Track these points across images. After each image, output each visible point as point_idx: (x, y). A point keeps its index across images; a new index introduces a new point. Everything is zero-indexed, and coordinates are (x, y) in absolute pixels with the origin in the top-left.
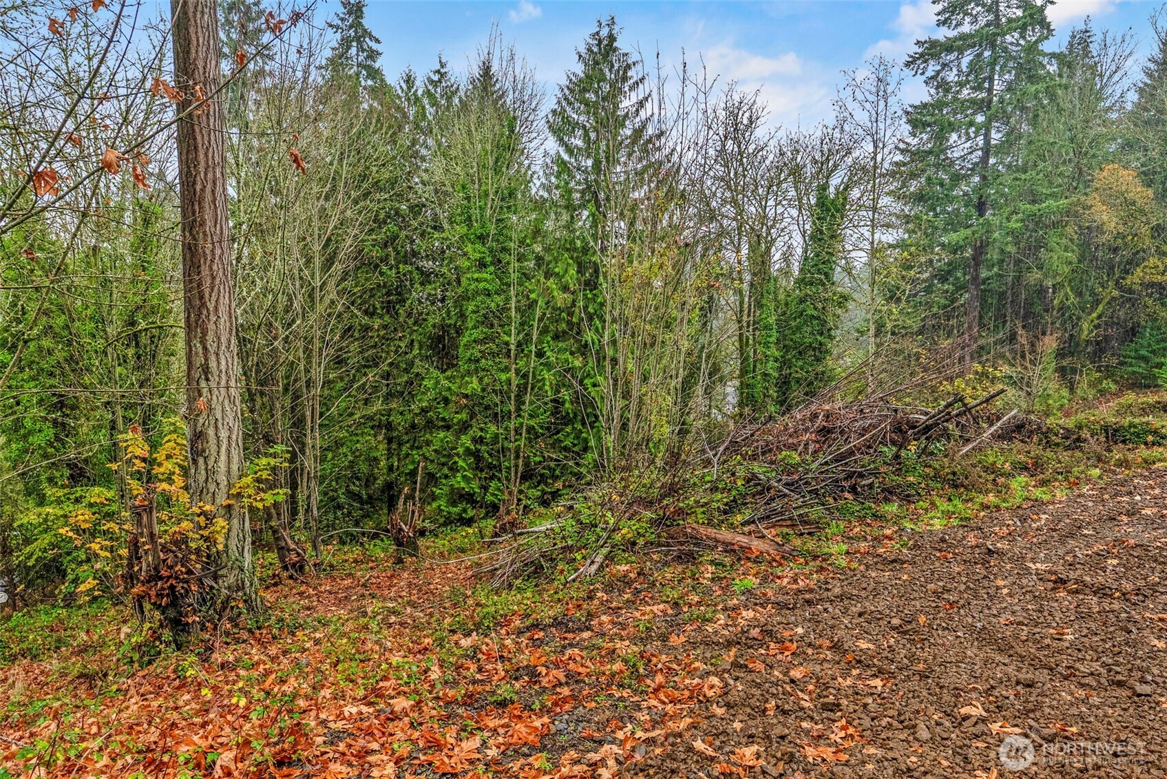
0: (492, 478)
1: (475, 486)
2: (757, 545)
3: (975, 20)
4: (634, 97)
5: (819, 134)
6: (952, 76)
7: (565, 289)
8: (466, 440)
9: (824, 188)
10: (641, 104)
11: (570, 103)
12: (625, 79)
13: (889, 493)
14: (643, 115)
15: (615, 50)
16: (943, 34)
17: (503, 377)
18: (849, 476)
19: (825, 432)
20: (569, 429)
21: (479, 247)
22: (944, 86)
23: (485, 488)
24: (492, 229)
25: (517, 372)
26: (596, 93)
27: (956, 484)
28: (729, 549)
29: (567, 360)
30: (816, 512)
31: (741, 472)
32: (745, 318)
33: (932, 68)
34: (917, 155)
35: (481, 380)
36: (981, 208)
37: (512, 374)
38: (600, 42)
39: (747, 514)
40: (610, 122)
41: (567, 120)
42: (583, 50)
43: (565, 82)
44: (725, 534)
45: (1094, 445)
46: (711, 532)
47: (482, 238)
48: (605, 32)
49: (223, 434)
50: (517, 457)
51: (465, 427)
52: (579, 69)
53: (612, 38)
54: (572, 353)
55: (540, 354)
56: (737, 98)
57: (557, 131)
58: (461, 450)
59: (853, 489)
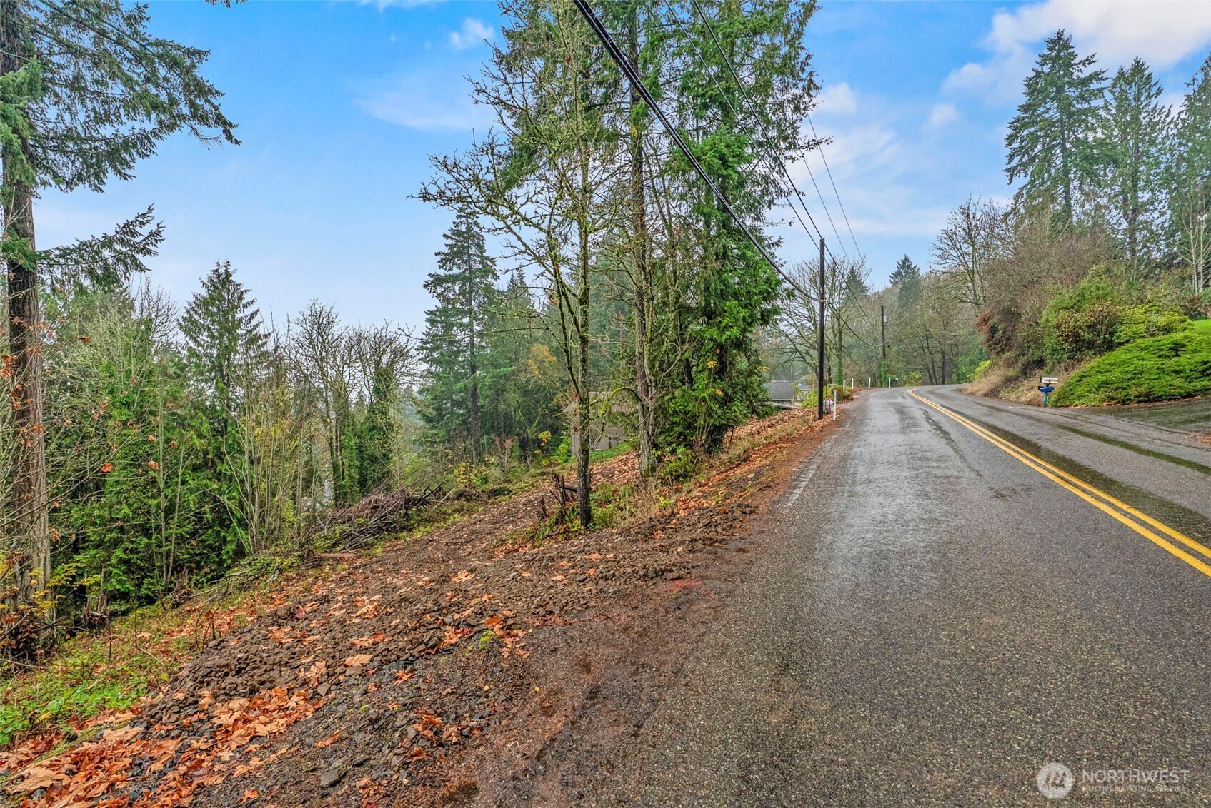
0: (143, 578)
1: (130, 586)
2: (346, 556)
3: (459, 267)
4: (249, 311)
5: (372, 331)
6: (450, 295)
7: (200, 436)
8: (118, 552)
9: (378, 364)
10: (252, 316)
11: (196, 312)
12: (240, 299)
13: (403, 529)
14: (254, 322)
15: (231, 281)
16: (442, 272)
17: (154, 502)
18: (386, 524)
19: (375, 508)
20: (210, 531)
21: (125, 411)
22: (447, 300)
23: (139, 585)
24: (136, 398)
25: (166, 497)
26: (218, 308)
27: (429, 521)
28: (334, 559)
29: (206, 486)
30: (370, 540)
31: (338, 531)
32: (334, 444)
33: (439, 290)
34: (434, 338)
35: (130, 506)
36: (473, 369)
37: (161, 500)
38: (219, 276)
39: (342, 547)
40: (229, 327)
41: (194, 323)
42: (206, 281)
43: (192, 299)
44: (332, 555)
45: (485, 497)
46: (327, 555)
47: (128, 405)
48: (222, 270)
49: (42, 555)
50: (168, 557)
51: (116, 543)
52: (204, 293)
53: (228, 275)
54: (210, 479)
55: (184, 482)
56: (318, 310)
57: (187, 331)
58: (114, 561)
59: (387, 530)
